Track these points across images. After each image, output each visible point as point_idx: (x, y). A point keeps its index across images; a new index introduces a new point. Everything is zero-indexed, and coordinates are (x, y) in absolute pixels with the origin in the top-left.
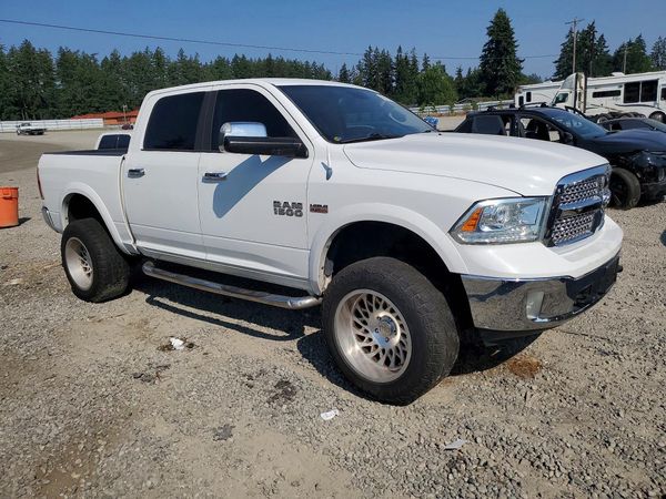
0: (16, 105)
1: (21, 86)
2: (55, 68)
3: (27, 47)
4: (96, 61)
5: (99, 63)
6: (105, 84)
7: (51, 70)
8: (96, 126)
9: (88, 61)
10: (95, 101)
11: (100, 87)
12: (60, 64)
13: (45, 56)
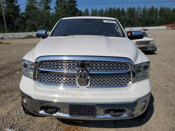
0: (146, 23)
1: (148, 18)
2: (158, 13)
3: (153, 8)
4: (170, 9)
5: (171, 10)
6: (172, 16)
7: (157, 13)
8: (164, 28)
9: (168, 10)
10: (167, 21)
11: (169, 17)
12: (160, 12)
13: (156, 10)
